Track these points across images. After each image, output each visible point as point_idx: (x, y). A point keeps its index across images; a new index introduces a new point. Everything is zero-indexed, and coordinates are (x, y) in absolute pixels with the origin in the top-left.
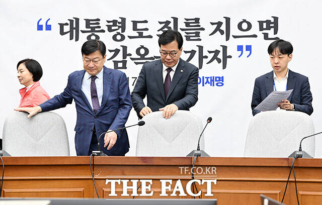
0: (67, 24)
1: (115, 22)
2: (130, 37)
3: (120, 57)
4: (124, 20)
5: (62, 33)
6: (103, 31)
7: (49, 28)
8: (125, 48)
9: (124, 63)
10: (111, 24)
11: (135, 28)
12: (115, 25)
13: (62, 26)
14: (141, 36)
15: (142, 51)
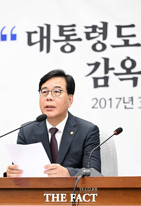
0: (36, 32)
1: (94, 28)
2: (113, 46)
3: (100, 72)
4: (105, 24)
5: (30, 43)
6: (80, 40)
7: (14, 37)
8: (107, 61)
9: (106, 79)
10: (90, 30)
11: (119, 35)
12: (94, 31)
13: (29, 34)
14: (127, 44)
15: (128, 64)
